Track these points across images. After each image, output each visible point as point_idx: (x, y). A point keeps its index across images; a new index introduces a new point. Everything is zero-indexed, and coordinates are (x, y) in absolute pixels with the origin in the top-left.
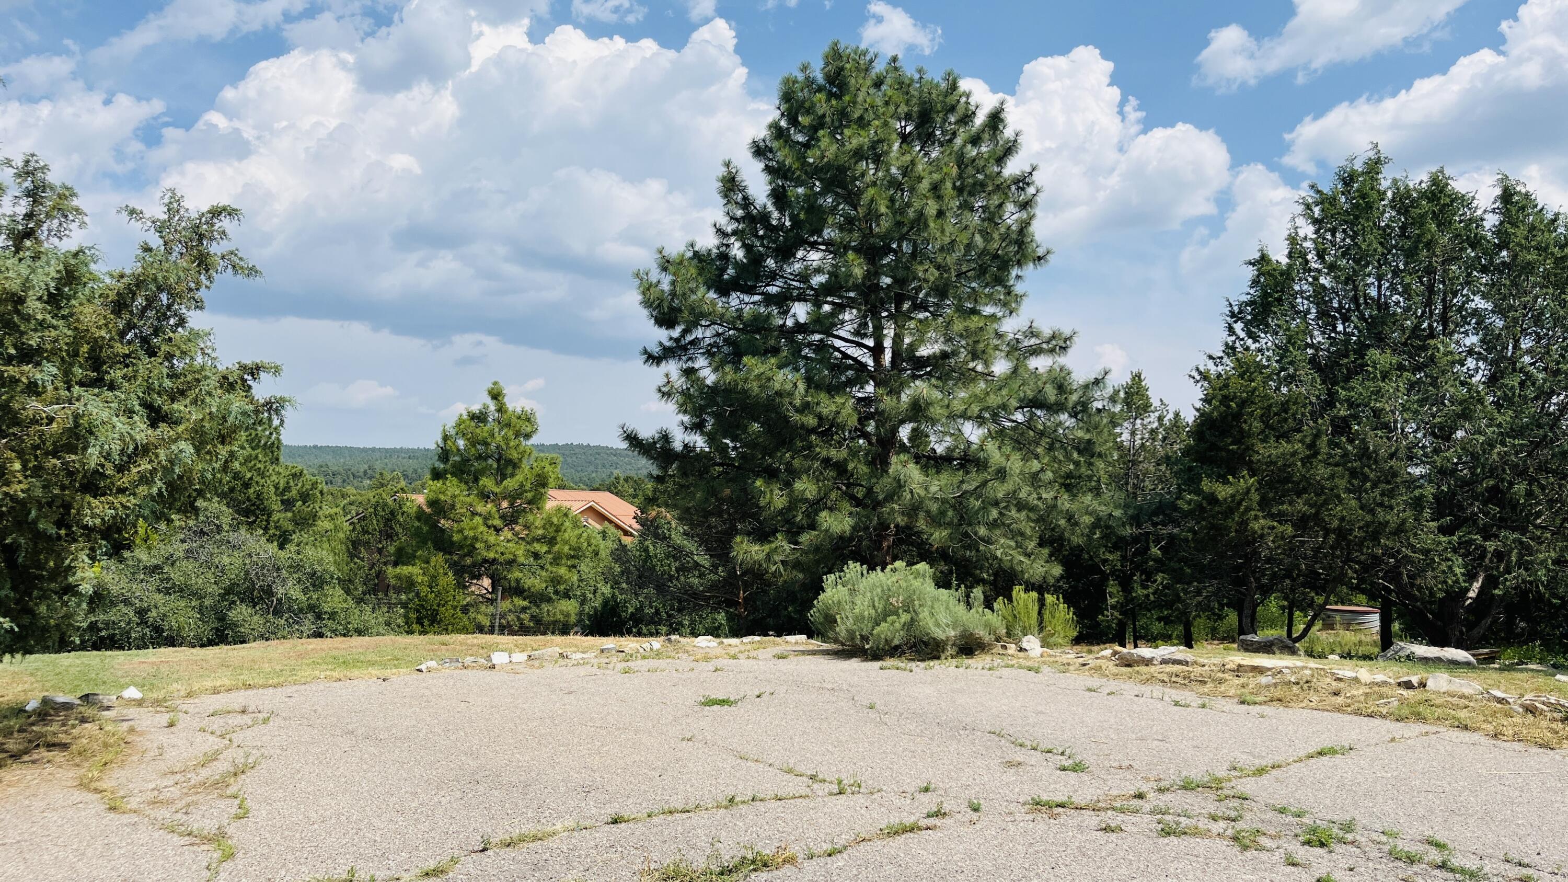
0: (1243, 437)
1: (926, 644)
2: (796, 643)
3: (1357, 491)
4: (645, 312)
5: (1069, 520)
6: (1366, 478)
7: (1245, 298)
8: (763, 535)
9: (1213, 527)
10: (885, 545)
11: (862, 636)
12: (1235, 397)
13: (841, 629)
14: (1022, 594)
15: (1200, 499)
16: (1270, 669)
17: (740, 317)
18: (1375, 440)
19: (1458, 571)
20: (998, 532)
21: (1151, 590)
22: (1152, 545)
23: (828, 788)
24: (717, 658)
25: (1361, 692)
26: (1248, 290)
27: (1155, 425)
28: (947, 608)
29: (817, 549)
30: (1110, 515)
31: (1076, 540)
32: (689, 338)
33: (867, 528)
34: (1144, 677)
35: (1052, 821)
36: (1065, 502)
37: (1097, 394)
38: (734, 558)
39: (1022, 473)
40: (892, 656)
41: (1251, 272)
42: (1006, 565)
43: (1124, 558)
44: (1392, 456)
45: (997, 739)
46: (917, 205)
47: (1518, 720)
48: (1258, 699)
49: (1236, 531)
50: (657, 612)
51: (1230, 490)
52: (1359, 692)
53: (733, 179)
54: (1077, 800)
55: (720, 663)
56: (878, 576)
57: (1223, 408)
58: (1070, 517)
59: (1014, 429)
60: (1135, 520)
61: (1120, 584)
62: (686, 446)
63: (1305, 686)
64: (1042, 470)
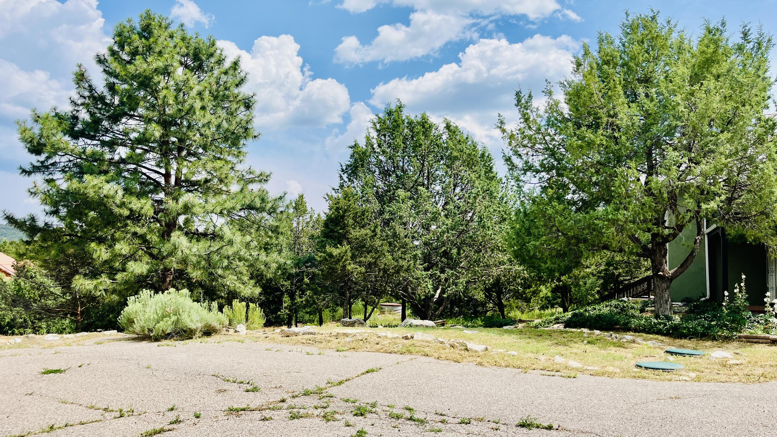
0: (345, 227)
1: (185, 331)
2: (110, 335)
3: (392, 252)
4: (22, 145)
5: (265, 266)
6: (395, 246)
7: (349, 163)
8: (94, 275)
9: (331, 268)
10: (168, 280)
11: (149, 329)
12: (342, 208)
13: (137, 327)
14: (238, 303)
15: (325, 255)
16: (351, 334)
17: (84, 152)
18: (399, 229)
19: (430, 286)
20: (228, 272)
21: (303, 299)
22: (305, 277)
23: (114, 414)
24: (58, 346)
25: (388, 342)
26: (349, 159)
27: (308, 220)
28: (197, 312)
29: (126, 282)
30: (285, 263)
31: (269, 276)
32: (50, 161)
33: (156, 271)
34: (295, 341)
35: (238, 418)
36: (263, 257)
37: (281, 204)
38: (74, 288)
39: (242, 242)
40: (166, 339)
41: (350, 151)
42: (232, 289)
43: (292, 283)
44: (406, 236)
45: (216, 378)
46: (190, 101)
47: (447, 351)
48: (344, 349)
49: (341, 270)
50: (25, 321)
51: (338, 251)
52: (386, 342)
53: (83, 74)
54: (252, 406)
55: (59, 349)
56: (160, 296)
57: (336, 213)
58: (266, 265)
59: (239, 220)
60: (297, 265)
61: (290, 296)
62: (46, 224)
63: (365, 341)
64: (252, 241)
